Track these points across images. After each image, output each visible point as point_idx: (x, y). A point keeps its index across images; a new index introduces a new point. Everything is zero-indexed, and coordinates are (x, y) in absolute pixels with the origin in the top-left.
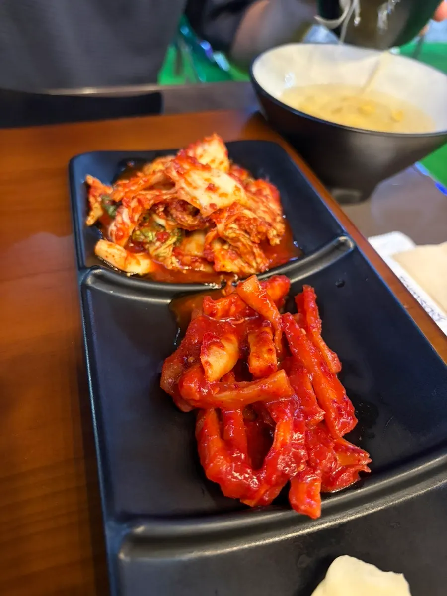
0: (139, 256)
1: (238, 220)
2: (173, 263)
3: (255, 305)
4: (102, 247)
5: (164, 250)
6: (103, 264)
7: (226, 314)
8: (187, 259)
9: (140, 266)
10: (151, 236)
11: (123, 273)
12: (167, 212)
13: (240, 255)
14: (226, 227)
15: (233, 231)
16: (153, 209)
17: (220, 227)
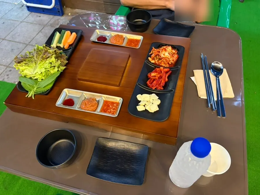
0: (153, 60)
1: (165, 60)
2: (157, 63)
3: (161, 70)
4: (149, 58)
5: (156, 61)
6: (148, 60)
7: (158, 71)
8: (159, 62)
9: (153, 62)
10: (155, 58)
11: (150, 62)
12: (158, 56)
13: (165, 64)
14: (164, 60)
15: (165, 61)
16: (157, 55)
17: (163, 60)
